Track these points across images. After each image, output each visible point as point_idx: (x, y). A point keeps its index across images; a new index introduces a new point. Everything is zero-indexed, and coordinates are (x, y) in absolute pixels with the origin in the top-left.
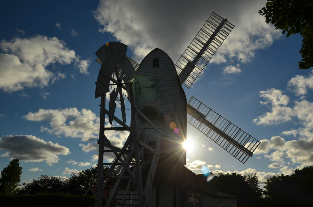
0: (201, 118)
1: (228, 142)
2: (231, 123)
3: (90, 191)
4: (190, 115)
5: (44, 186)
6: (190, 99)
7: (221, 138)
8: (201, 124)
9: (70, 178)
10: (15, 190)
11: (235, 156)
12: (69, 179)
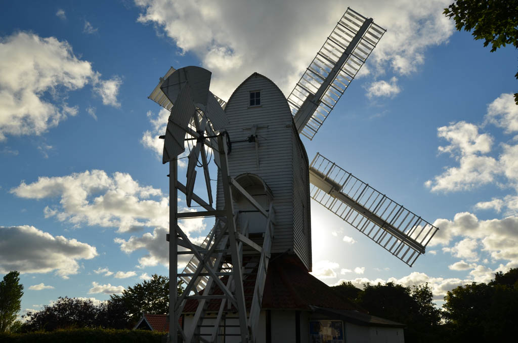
0: (334, 189)
1: (382, 230)
2: (387, 197)
3: (144, 321)
4: (315, 185)
5: (65, 315)
6: (314, 157)
7: (369, 223)
8: (334, 200)
9: (109, 301)
10: (13, 324)
11: (395, 254)
12: (107, 302)
